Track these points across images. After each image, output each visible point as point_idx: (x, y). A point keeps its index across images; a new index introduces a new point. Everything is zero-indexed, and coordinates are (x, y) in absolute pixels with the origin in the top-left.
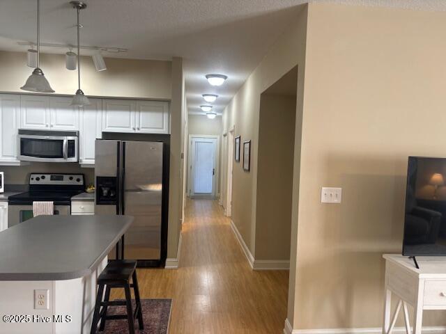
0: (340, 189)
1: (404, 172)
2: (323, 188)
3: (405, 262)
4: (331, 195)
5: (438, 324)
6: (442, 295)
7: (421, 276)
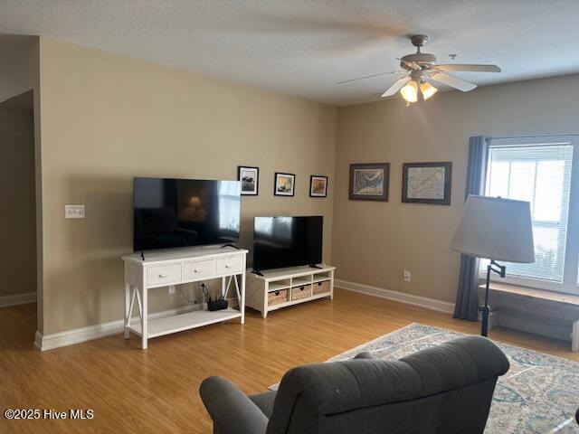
0: (83, 206)
1: (130, 190)
2: (67, 206)
3: (136, 258)
4: (74, 212)
5: (172, 309)
6: (160, 276)
7: (144, 264)
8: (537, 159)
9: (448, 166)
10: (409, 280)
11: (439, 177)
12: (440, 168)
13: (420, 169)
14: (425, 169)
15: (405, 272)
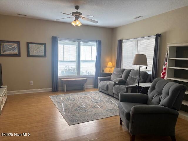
8: (70, 45)
9: (45, 45)
10: (32, 85)
11: (42, 48)
12: (42, 45)
13: (34, 45)
14: (36, 45)
15: (31, 82)
